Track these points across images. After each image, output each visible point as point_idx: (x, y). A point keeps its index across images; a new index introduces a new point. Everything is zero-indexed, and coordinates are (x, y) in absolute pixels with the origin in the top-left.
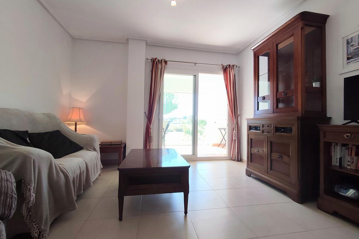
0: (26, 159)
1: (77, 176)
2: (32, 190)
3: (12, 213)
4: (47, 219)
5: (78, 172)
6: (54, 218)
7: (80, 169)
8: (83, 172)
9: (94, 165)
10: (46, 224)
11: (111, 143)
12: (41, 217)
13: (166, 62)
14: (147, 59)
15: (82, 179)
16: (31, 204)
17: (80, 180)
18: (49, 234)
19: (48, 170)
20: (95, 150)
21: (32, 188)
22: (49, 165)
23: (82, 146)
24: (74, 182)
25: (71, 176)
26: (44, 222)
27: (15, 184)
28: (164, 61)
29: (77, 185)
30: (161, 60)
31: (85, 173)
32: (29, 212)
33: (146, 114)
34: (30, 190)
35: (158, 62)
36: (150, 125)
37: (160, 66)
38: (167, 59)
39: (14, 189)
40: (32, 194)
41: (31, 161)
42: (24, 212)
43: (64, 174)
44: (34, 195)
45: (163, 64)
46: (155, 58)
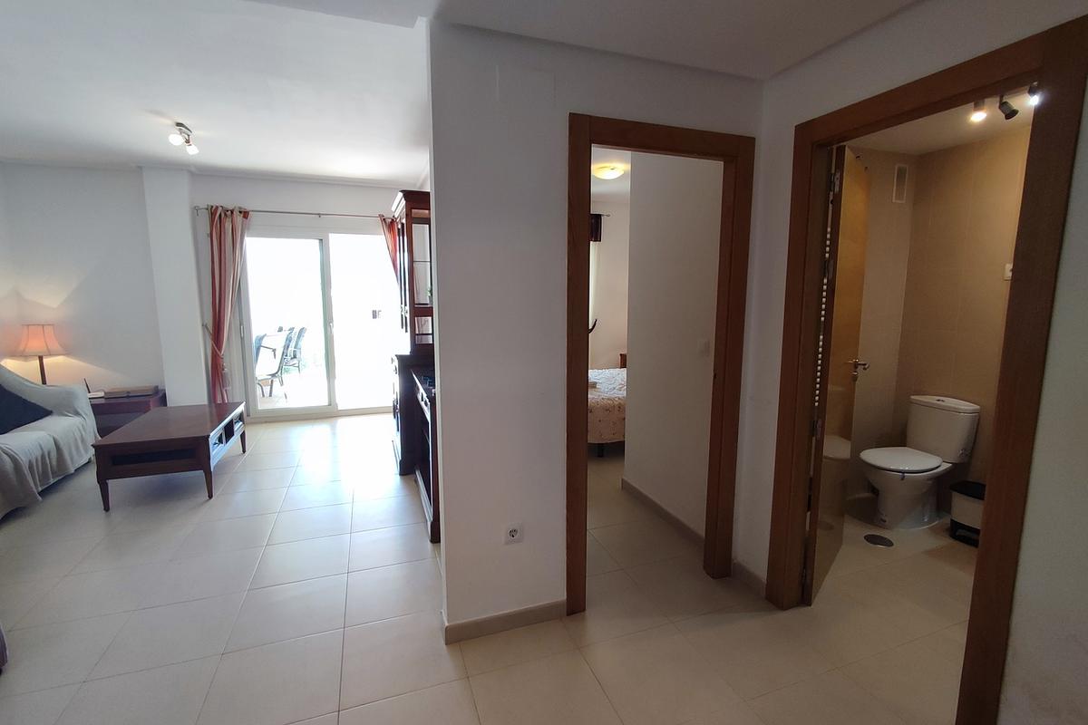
1: (37, 460)
5: (38, 453)
7: (42, 449)
8: (49, 453)
11: (128, 392)
13: (245, 214)
14: (196, 209)
15: (48, 462)
17: (44, 464)
20: (77, 414)
23: (50, 410)
24: (31, 467)
25: (24, 460)
28: (240, 212)
29: (38, 470)
30: (232, 212)
31: (54, 454)
33: (208, 329)
35: (223, 215)
36: (220, 350)
37: (228, 226)
38: (247, 207)
43: (11, 458)
45: (239, 218)
46: (215, 203)
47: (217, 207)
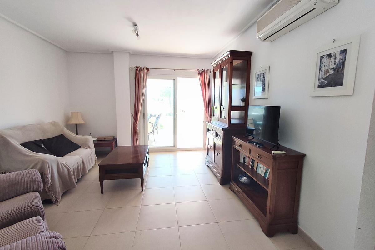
0: (43, 162)
1: (76, 168)
2: (49, 178)
3: (42, 190)
4: (59, 192)
5: (77, 165)
6: (63, 192)
8: (80, 165)
9: (89, 159)
10: (59, 194)
11: (105, 138)
12: (56, 192)
13: (148, 69)
14: (131, 68)
15: (80, 169)
16: (49, 185)
17: (78, 170)
18: (61, 200)
19: (57, 167)
20: (89, 147)
21: (49, 177)
22: (57, 163)
23: (80, 146)
24: (74, 172)
25: (71, 169)
26: (57, 194)
27: (41, 176)
28: (146, 69)
29: (76, 173)
30: (143, 68)
31: (82, 165)
32: (49, 189)
33: (132, 115)
34: (48, 178)
35: (140, 70)
36: (136, 123)
37: (142, 74)
38: (149, 67)
39: (41, 178)
40: (49, 180)
41: (46, 163)
42: (47, 189)
43: (67, 168)
44: (50, 180)
45: (145, 71)
46: (137, 66)
47: (138, 67)
